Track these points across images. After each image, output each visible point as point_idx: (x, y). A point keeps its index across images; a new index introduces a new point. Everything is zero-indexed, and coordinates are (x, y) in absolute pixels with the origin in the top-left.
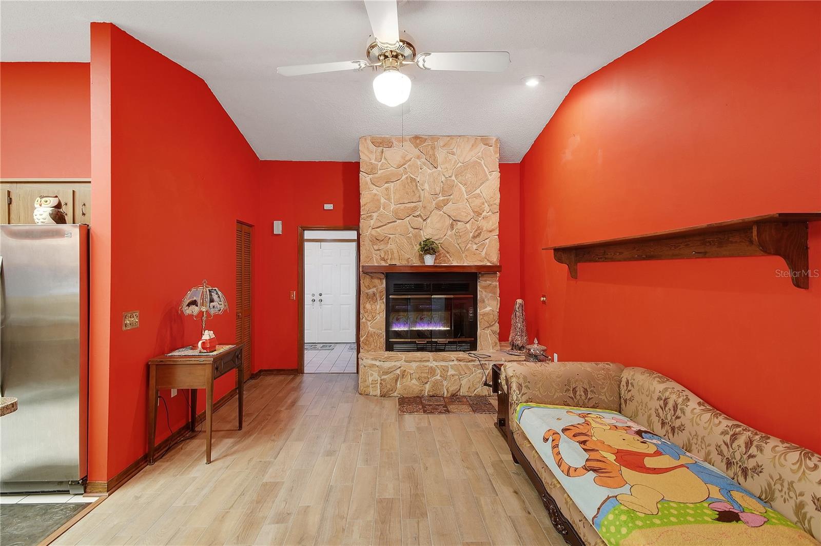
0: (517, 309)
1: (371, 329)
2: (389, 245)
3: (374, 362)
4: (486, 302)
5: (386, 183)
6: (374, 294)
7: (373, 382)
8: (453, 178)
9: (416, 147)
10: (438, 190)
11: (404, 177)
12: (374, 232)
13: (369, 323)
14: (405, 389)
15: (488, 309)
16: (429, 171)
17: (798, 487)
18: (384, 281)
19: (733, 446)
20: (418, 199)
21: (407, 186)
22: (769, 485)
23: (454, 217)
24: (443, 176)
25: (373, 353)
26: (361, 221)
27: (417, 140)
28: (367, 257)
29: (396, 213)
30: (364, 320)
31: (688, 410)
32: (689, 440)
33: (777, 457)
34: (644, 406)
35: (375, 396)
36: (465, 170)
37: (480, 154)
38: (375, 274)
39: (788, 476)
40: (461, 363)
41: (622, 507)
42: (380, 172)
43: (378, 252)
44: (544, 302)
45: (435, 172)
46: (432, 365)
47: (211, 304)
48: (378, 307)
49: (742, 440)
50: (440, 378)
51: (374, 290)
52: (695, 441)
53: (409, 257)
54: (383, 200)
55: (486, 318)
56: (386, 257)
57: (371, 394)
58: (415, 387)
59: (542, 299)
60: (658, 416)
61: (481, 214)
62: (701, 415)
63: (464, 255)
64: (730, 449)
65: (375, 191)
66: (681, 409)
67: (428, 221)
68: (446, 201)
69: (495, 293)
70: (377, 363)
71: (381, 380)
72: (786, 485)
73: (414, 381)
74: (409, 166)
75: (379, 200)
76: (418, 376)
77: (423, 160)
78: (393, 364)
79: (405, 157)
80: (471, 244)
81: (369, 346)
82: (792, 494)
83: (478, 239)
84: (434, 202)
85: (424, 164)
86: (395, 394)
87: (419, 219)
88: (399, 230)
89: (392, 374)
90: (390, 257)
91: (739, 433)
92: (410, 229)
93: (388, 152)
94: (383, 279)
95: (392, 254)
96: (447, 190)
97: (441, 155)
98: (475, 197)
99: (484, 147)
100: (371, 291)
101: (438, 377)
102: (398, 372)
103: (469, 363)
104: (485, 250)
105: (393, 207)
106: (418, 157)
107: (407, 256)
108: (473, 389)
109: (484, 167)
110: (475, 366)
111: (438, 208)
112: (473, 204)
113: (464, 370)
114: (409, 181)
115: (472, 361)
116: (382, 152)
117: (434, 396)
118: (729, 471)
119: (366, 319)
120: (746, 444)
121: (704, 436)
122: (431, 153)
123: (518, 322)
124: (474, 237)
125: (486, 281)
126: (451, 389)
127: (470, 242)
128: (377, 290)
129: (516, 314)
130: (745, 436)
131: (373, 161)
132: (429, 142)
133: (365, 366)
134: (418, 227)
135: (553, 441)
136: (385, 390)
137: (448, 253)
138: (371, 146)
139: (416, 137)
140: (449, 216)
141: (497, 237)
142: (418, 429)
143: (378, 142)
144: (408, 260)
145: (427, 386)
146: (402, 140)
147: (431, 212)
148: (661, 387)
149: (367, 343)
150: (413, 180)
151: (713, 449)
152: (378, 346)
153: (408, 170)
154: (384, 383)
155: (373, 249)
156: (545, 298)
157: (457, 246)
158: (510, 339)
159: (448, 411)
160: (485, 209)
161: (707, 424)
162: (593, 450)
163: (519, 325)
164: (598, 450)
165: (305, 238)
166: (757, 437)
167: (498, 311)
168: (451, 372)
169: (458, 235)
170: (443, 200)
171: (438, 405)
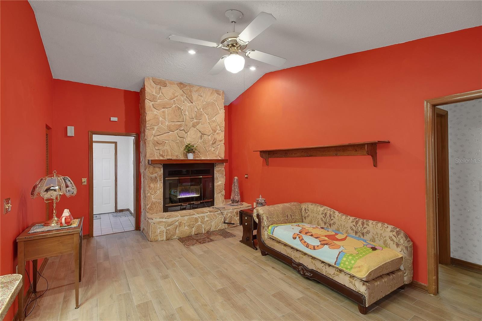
0: (235, 182)
1: (154, 200)
2: (165, 147)
3: (161, 220)
4: (219, 179)
5: (163, 108)
6: (156, 178)
7: (160, 232)
8: (202, 110)
9: (181, 89)
10: (194, 116)
11: (174, 106)
12: (155, 138)
13: (152, 196)
14: (181, 233)
15: (220, 182)
16: (189, 104)
17: (383, 235)
18: (162, 170)
19: (357, 226)
20: (182, 120)
21: (176, 111)
22: (373, 237)
23: (202, 132)
24: (196, 108)
25: (156, 214)
26: (147, 131)
27: (181, 85)
28: (151, 154)
29: (169, 127)
30: (149, 194)
31: (336, 216)
32: (338, 227)
33: (374, 226)
34: (315, 218)
35: (162, 241)
36: (208, 106)
37: (215, 98)
38: (156, 165)
39: (380, 232)
40: (211, 213)
41: (347, 254)
42: (158, 101)
43: (158, 151)
44: (246, 178)
45: (192, 105)
46: (196, 216)
47: (67, 188)
48: (158, 185)
49: (360, 223)
50: (200, 223)
51: (156, 175)
52: (341, 227)
53: (177, 154)
54: (161, 119)
55: (219, 188)
56: (164, 154)
57: (159, 240)
58: (187, 231)
59: (246, 176)
60: (322, 221)
61: (216, 131)
62: (341, 217)
63: (208, 154)
64: (356, 227)
65: (155, 113)
66: (333, 216)
67: (188, 133)
68: (198, 123)
69: (223, 174)
70: (164, 220)
71: (167, 230)
72: (379, 235)
73: (186, 228)
74: (177, 99)
75: (158, 119)
76: (188, 224)
77: (185, 97)
78: (174, 219)
79: (174, 94)
80: (211, 147)
81: (153, 210)
82: (382, 238)
83: (214, 145)
84: (191, 123)
85: (186, 100)
86: (175, 237)
87: (183, 132)
88: (171, 138)
89: (173, 225)
90: (166, 154)
91: (358, 221)
92: (178, 137)
93: (164, 89)
94: (161, 168)
95: (168, 152)
96: (199, 116)
97: (195, 96)
98: (213, 122)
99: (217, 95)
100: (154, 176)
101: (199, 223)
102: (177, 223)
103: (216, 213)
104: (218, 151)
105: (167, 123)
106: (182, 95)
107: (176, 154)
108: (217, 227)
109: (217, 106)
110: (218, 214)
111: (194, 126)
112: (212, 126)
113: (213, 217)
114: (177, 109)
115: (217, 211)
116: (160, 89)
117: (197, 234)
118: (357, 235)
119: (151, 194)
120: (362, 224)
121: (345, 225)
122: (189, 93)
123: (236, 189)
124: (213, 144)
125: (219, 168)
126: (207, 228)
127: (211, 146)
128: (158, 175)
129: (235, 184)
130: (360, 222)
131: (154, 93)
132: (188, 88)
133: (154, 223)
134: (183, 137)
135: (299, 238)
136: (169, 236)
137: (199, 152)
138: (153, 84)
139: (181, 83)
140: (200, 131)
141: (223, 144)
142: (205, 252)
143: (157, 82)
144: (177, 156)
145: (193, 229)
146: (172, 83)
147: (190, 128)
148: (322, 209)
149: (151, 209)
150: (179, 108)
151: (349, 228)
152: (159, 210)
153: (176, 102)
154: (168, 232)
155: (154, 149)
156: (247, 176)
157: (204, 148)
158: (232, 198)
159: (212, 240)
160: (218, 129)
161: (345, 220)
162: (318, 237)
163: (237, 190)
164: (319, 237)
165: (93, 140)
166: (365, 221)
167: (224, 183)
168: (206, 219)
169: (204, 142)
170: (197, 122)
171: (204, 238)
